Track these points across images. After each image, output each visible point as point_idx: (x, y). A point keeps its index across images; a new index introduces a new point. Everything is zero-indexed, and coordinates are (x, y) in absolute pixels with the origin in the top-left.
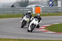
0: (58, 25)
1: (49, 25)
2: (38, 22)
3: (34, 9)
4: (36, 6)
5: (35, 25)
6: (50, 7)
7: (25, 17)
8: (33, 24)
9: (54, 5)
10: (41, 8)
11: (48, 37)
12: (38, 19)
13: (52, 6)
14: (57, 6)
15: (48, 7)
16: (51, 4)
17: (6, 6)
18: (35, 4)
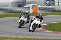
0: (55, 24)
1: (46, 24)
2: (40, 22)
3: (31, 8)
4: (33, 6)
5: (37, 25)
6: (47, 6)
7: (23, 17)
8: (35, 24)
9: (51, 4)
10: (38, 8)
11: (45, 36)
12: (40, 19)
13: (49, 5)
14: (54, 5)
15: (45, 6)
16: (48, 4)
17: (4, 5)
18: (32, 4)
